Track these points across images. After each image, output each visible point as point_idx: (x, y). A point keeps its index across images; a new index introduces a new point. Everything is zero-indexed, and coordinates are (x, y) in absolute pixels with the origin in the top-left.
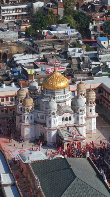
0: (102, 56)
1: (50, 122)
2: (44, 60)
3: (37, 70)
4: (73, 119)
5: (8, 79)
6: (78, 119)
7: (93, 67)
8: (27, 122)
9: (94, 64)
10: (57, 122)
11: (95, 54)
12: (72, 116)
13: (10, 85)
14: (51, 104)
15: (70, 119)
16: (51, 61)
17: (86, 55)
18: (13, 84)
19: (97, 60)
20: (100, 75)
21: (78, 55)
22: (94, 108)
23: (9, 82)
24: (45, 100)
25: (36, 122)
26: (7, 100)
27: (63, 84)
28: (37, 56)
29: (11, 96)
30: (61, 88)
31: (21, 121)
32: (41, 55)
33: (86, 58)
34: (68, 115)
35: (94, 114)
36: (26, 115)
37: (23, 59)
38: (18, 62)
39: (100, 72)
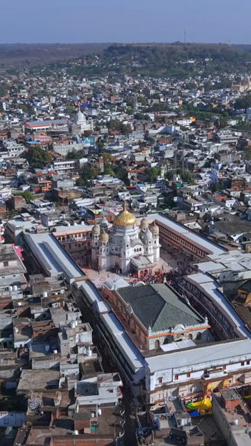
0: (147, 198)
1: (125, 253)
2: (102, 202)
3: (100, 210)
4: (143, 250)
5: (77, 219)
6: (147, 249)
7: (140, 207)
8: (104, 254)
9: (141, 205)
10: (130, 253)
11: (141, 197)
12: (142, 247)
13: (80, 223)
14: (125, 238)
15: (140, 250)
16: (107, 203)
17: (133, 198)
18: (83, 222)
19: (143, 201)
20: (150, 213)
21: (127, 198)
22: (158, 240)
23: (78, 221)
24: (118, 234)
25: (111, 254)
26: (80, 236)
27: (131, 221)
28: (92, 200)
29: (83, 233)
30: (130, 224)
31: (98, 253)
32: (97, 199)
33: (134, 200)
34: (139, 247)
35: (158, 244)
36: (103, 248)
37: (82, 203)
38: (78, 205)
39: (150, 211)
